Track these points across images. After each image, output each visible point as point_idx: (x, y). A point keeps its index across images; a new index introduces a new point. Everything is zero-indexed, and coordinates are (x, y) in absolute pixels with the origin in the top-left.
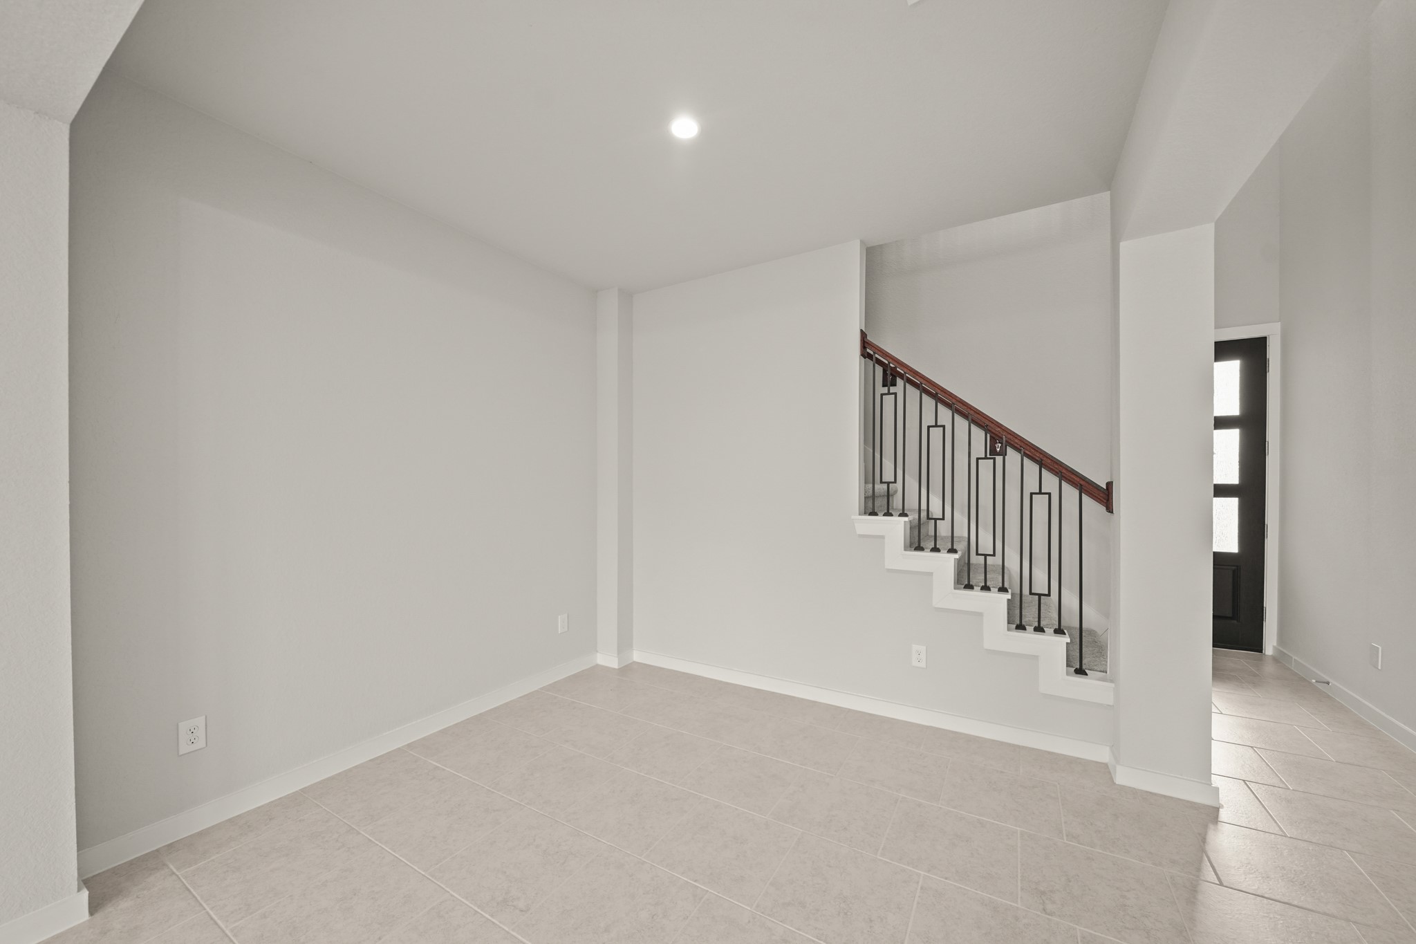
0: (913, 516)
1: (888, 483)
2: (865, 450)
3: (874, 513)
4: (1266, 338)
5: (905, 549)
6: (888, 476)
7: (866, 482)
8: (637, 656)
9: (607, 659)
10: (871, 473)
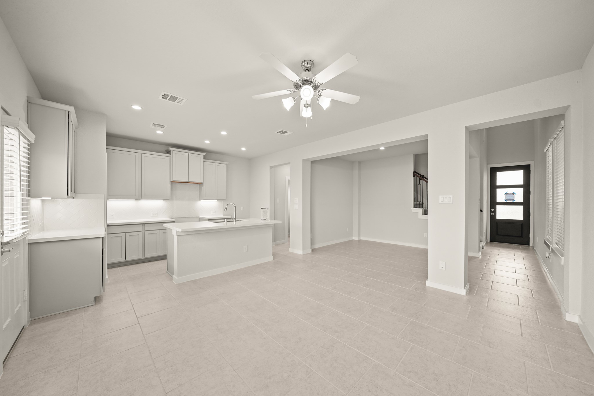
0: (425, 209)
1: (419, 202)
2: (414, 194)
3: (416, 208)
4: (530, 165)
5: (423, 215)
6: (419, 200)
7: (415, 202)
8: (362, 238)
9: (355, 238)
10: (416, 199)
